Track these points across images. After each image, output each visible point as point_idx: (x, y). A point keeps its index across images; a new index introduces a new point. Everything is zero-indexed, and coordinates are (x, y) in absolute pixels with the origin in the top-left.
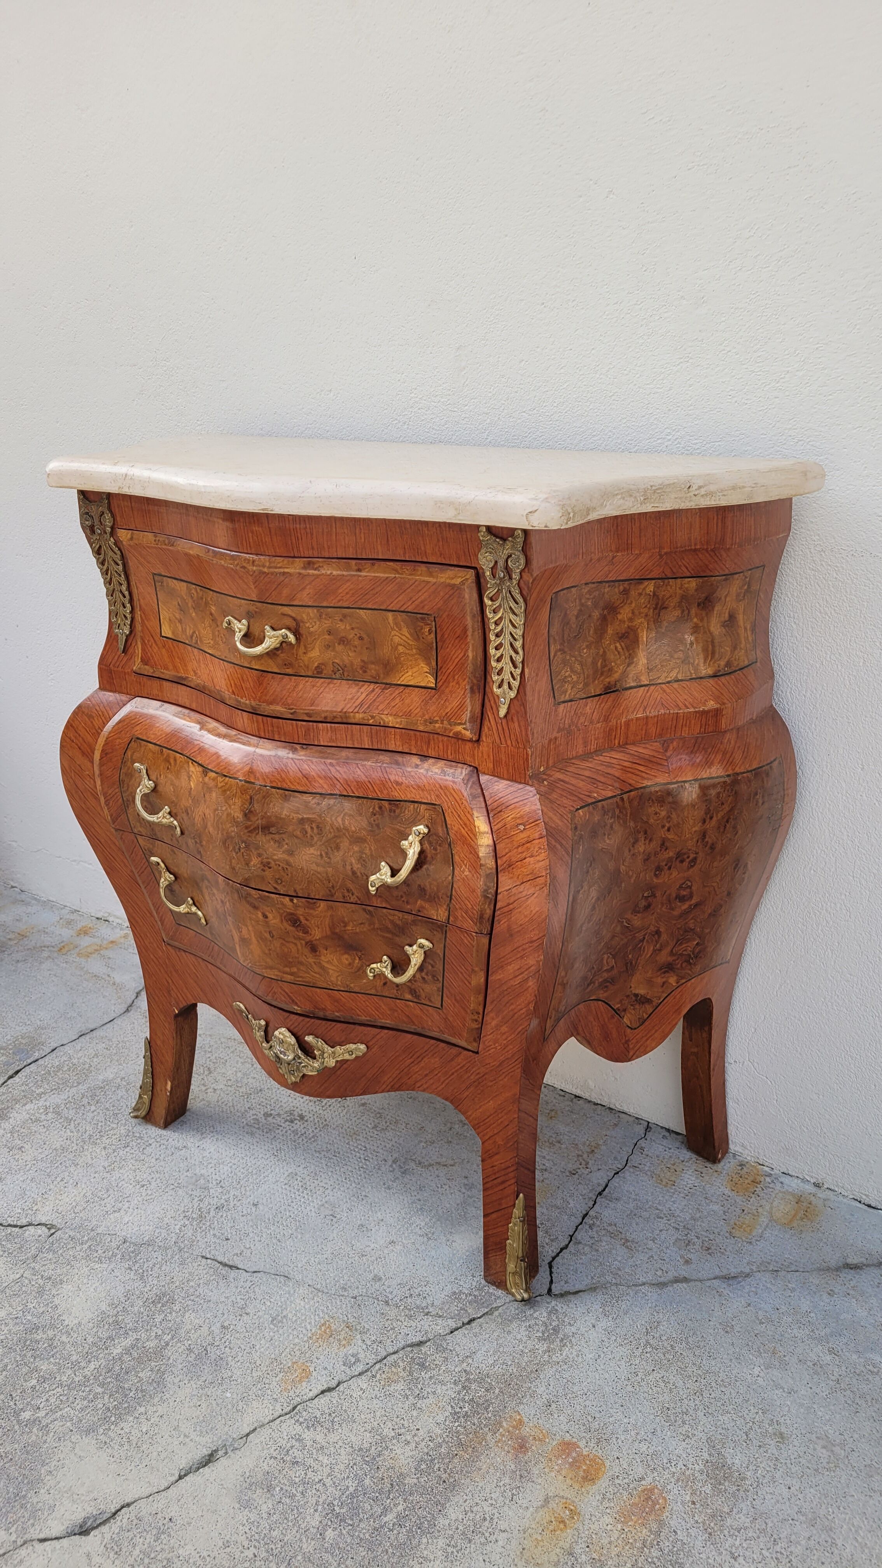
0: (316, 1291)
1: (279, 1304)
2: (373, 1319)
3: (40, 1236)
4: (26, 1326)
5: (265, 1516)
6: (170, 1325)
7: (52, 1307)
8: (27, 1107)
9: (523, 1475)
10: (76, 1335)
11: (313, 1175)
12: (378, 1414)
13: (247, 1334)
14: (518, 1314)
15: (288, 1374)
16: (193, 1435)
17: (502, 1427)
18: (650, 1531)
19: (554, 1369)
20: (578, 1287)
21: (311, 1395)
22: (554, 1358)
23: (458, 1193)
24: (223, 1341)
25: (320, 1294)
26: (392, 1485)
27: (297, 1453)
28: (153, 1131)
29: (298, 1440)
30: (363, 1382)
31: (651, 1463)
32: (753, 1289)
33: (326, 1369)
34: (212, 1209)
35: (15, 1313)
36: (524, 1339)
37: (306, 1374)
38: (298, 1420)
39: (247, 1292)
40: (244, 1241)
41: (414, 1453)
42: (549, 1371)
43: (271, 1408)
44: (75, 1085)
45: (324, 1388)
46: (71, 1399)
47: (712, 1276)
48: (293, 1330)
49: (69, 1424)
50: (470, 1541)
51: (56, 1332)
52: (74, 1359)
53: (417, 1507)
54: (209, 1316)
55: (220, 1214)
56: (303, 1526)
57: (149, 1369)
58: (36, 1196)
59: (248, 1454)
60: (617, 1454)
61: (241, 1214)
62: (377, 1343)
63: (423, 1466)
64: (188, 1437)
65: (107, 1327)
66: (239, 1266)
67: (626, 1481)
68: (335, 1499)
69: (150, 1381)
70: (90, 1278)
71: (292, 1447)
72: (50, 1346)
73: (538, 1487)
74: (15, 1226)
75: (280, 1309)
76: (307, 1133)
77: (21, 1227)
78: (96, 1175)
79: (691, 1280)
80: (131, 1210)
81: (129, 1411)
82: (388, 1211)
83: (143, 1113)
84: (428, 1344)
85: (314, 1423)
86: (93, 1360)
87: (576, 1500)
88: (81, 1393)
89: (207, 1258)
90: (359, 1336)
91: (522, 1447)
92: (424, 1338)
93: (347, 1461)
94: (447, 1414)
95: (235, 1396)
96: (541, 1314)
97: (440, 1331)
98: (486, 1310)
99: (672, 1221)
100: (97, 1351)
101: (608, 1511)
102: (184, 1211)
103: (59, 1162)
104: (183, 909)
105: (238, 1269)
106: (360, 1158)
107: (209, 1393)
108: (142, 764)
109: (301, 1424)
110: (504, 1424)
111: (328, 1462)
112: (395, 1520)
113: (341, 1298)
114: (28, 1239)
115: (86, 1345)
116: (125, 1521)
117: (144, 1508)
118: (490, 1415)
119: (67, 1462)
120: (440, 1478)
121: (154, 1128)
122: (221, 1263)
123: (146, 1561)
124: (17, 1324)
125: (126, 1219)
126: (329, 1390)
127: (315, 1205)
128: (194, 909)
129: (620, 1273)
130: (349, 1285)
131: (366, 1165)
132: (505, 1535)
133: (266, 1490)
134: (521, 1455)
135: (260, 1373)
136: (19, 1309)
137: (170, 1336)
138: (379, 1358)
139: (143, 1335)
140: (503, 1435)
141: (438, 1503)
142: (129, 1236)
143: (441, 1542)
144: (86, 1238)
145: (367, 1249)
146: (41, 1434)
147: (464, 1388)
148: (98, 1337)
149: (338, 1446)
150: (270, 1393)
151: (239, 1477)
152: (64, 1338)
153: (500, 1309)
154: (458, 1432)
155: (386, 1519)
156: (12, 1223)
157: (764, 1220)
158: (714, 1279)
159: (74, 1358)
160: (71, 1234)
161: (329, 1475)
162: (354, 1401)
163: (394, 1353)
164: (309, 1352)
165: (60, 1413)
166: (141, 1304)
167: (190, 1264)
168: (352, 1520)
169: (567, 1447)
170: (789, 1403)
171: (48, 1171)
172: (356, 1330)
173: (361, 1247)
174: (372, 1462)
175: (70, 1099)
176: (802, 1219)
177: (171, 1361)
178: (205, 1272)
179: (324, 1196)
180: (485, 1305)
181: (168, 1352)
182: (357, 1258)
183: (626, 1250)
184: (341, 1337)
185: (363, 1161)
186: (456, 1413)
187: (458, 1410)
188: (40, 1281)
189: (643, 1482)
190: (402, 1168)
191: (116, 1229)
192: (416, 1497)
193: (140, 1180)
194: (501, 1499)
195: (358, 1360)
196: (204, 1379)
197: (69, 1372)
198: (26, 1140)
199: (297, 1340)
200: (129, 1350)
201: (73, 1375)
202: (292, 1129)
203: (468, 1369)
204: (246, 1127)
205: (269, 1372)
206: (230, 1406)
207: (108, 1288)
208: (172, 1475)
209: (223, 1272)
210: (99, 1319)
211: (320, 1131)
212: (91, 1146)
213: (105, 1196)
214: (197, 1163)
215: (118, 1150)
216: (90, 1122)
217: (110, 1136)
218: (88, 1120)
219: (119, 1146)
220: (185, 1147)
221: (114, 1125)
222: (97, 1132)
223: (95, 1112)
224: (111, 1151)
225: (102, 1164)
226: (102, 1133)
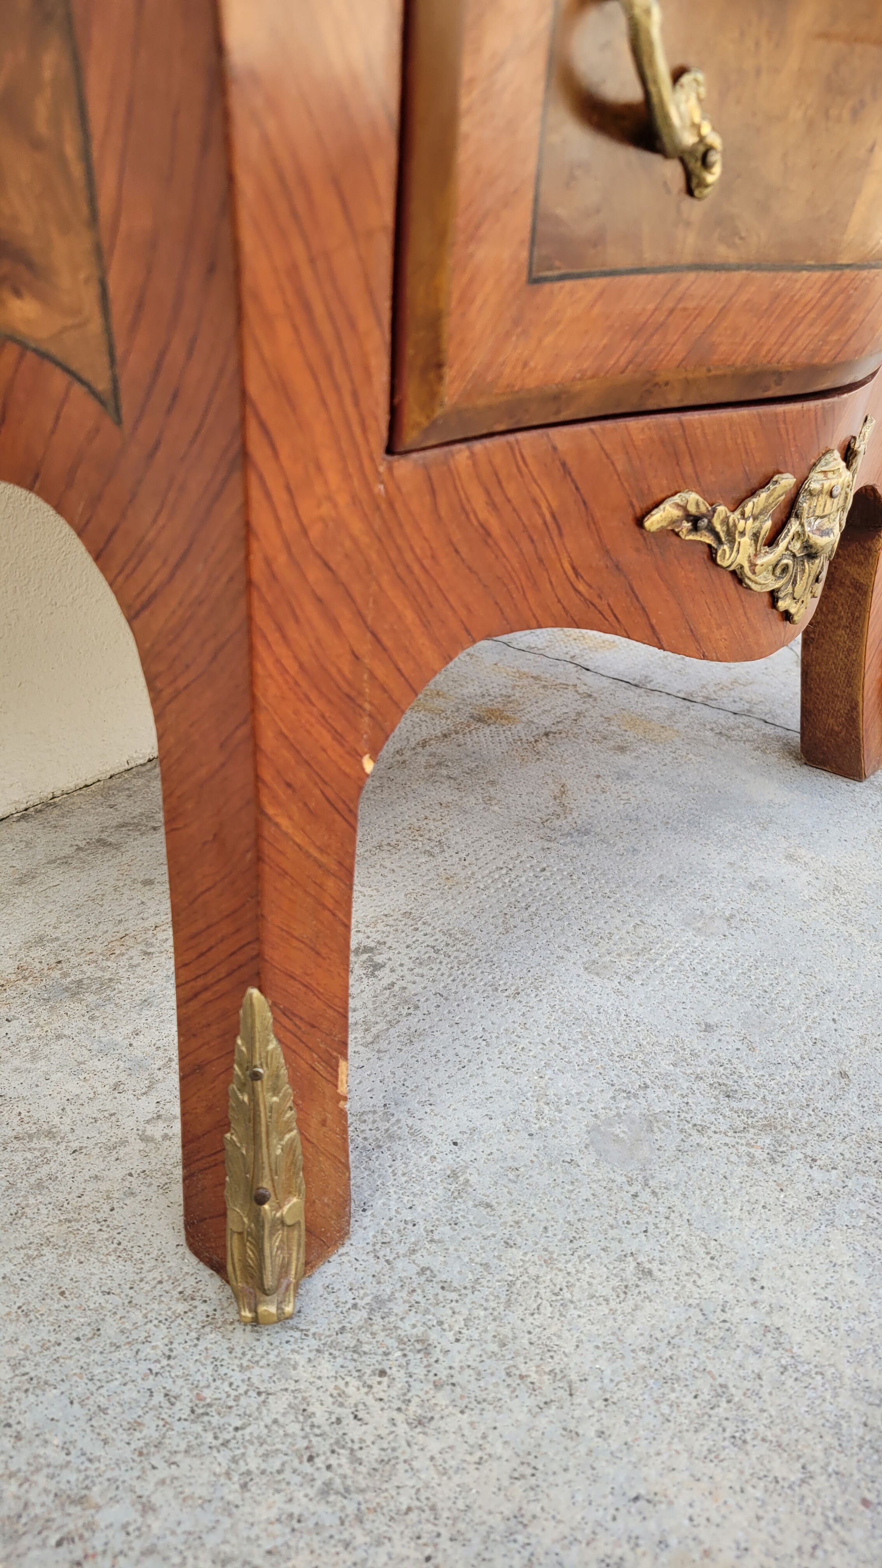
212: (402, 1476)
213: (704, 1385)
214: (535, 1144)
215: (443, 1374)
216: (229, 1508)
217: (345, 1413)
218: (206, 1519)
219: (420, 1372)
220: (454, 1175)
221: (278, 1405)
222: (307, 1468)
223: (157, 1499)
224: (442, 1398)
225: (523, 1417)
226: (321, 1446)
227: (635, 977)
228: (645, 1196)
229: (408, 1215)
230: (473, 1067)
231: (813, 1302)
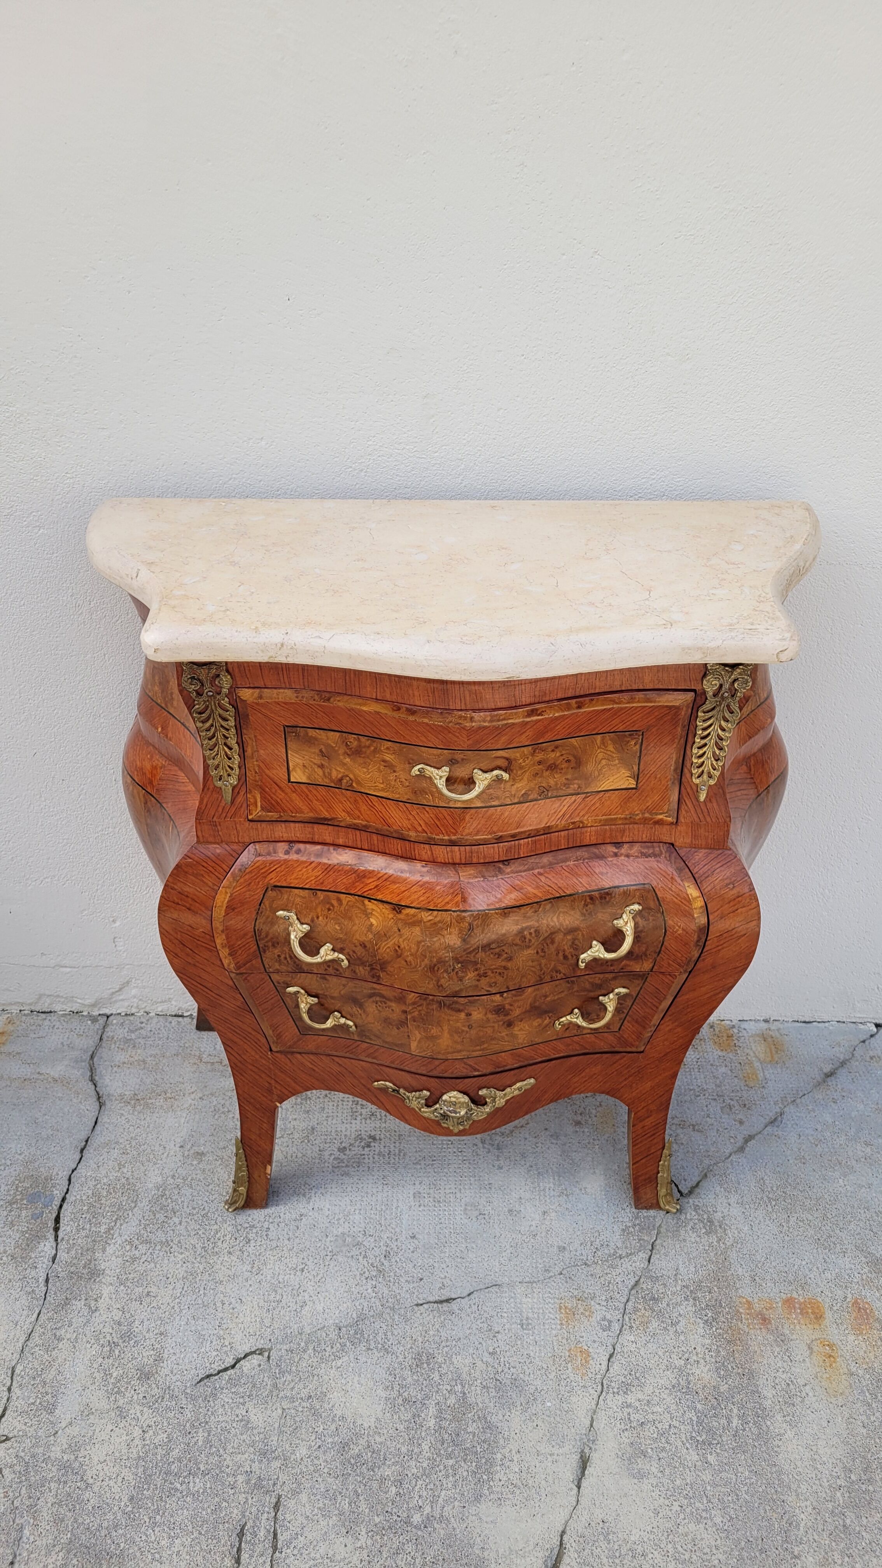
0: (530, 1285)
1: (513, 1310)
2: (589, 1283)
3: (260, 1365)
4: (335, 1449)
5: (660, 1475)
6: (450, 1376)
7: (339, 1420)
8: (110, 1250)
9: (782, 1340)
10: (385, 1431)
11: (432, 1186)
12: (660, 1353)
13: (514, 1348)
14: (677, 1223)
15: (574, 1362)
16: (555, 1451)
17: (741, 1313)
18: (878, 1330)
19: (734, 1251)
20: (696, 1179)
21: (604, 1367)
22: (728, 1244)
23: (553, 1146)
24: (502, 1365)
25: (534, 1285)
26: (715, 1398)
27: (637, 1416)
28: (256, 1215)
29: (628, 1406)
30: (628, 1337)
31: (841, 1284)
32: (793, 1122)
33: (594, 1341)
34: (383, 1260)
35: (313, 1444)
36: (698, 1239)
37: (586, 1355)
38: (614, 1393)
39: (480, 1315)
40: (436, 1273)
41: (708, 1367)
42: (733, 1255)
43: (588, 1395)
44: (133, 1205)
45: (608, 1357)
46: (437, 1483)
47: (762, 1125)
48: (544, 1325)
49: (456, 1503)
50: (794, 1405)
51: (366, 1439)
52: (406, 1451)
53: (744, 1404)
54: (471, 1351)
55: (393, 1260)
56: (690, 1465)
57: (471, 1421)
58: (216, 1332)
59: (605, 1439)
60: (819, 1290)
61: (410, 1251)
62: (610, 1301)
63: (722, 1373)
64: (553, 1454)
65: (403, 1409)
66: (453, 1296)
67: (839, 1305)
68: (691, 1433)
69: (482, 1430)
70: (345, 1376)
71: (629, 1414)
72: (373, 1452)
73: (798, 1341)
74: (226, 1369)
75: (518, 1315)
76: (391, 1150)
77: (233, 1367)
78: (250, 1282)
79: (754, 1136)
80: (315, 1298)
81: (491, 1463)
82: (518, 1188)
83: (241, 1202)
84: (642, 1280)
85: (626, 1388)
86: (420, 1442)
87: (825, 1336)
88: (440, 1474)
89: (422, 1305)
90: (592, 1303)
91: (765, 1321)
92: (637, 1278)
93: (673, 1401)
94: (702, 1325)
95: (554, 1402)
96: (690, 1214)
97: (642, 1265)
98: (656, 1232)
99: (707, 1095)
100: (416, 1432)
101: (847, 1332)
102: (361, 1274)
103: (202, 1289)
104: (329, 1023)
105: (454, 1299)
106: (455, 1152)
107: (534, 1412)
108: (288, 911)
109: (618, 1393)
110: (741, 1310)
111: (663, 1409)
112: (740, 1422)
113: (552, 1279)
114: (252, 1374)
115: (402, 1434)
116: (574, 1544)
117: (577, 1526)
118: (727, 1309)
119: (487, 1532)
120: (739, 1374)
121: (255, 1211)
122: (435, 1302)
123: (617, 1561)
124: (325, 1452)
125: (320, 1308)
126: (611, 1356)
127: (459, 1212)
128: (343, 1021)
129: (709, 1154)
130: (547, 1266)
131: (465, 1156)
132: (807, 1387)
133: (643, 1457)
134: (769, 1326)
135: (554, 1374)
136: (313, 1438)
137: (459, 1386)
138: (622, 1311)
139: (438, 1398)
140: (748, 1319)
141: (753, 1392)
142: (337, 1321)
143: (779, 1417)
144: (303, 1344)
145: (532, 1228)
146: (444, 1526)
147: (694, 1299)
148: (405, 1421)
149: (658, 1394)
150: (575, 1384)
151: (616, 1460)
152: (378, 1439)
153: (662, 1225)
154: (720, 1335)
155: (734, 1425)
156: (220, 1368)
157: (757, 1064)
158: (766, 1127)
159: (404, 1449)
160: (285, 1347)
161: (671, 1418)
162: (636, 1353)
163: (628, 1301)
164: (572, 1336)
165: (441, 1500)
166: (410, 1372)
167: (413, 1317)
168: (715, 1439)
169: (789, 1302)
170: (874, 1195)
171: (200, 1302)
172: (586, 1298)
173: (527, 1229)
174: (688, 1390)
175: (143, 1221)
176: (777, 1052)
177: (480, 1405)
178: (431, 1316)
179: (459, 1200)
180: (651, 1228)
181: (471, 1400)
182: (532, 1240)
183: (699, 1134)
184: (582, 1310)
185: (460, 1154)
186: (707, 1321)
187: (706, 1318)
188: (304, 1404)
189: (848, 1300)
190: (493, 1145)
191: (320, 1321)
192: (737, 1398)
193: (294, 1266)
194: (785, 1364)
195: (610, 1322)
196: (518, 1403)
197: (413, 1463)
198: (145, 1284)
199: (554, 1332)
200: (440, 1417)
201: (418, 1464)
202: (376, 1153)
203: (684, 1284)
204: (336, 1170)
205: (559, 1368)
206: (558, 1412)
207: (369, 1376)
208: (571, 1489)
209: (446, 1309)
210: (390, 1406)
211: (400, 1143)
212: (215, 1258)
213: (278, 1297)
214: (327, 1225)
215: (244, 1249)
216: (189, 1236)
217: (222, 1239)
218: (185, 1234)
219: (241, 1245)
220: (301, 1215)
221: (216, 1227)
222: (206, 1241)
223: (183, 1224)
224: (238, 1253)
225: (244, 1269)
226: (212, 1240)
227: (422, 1208)
228: (328, 1258)
229: (282, 1215)
230: (346, 1194)
231: (321, 1308)
